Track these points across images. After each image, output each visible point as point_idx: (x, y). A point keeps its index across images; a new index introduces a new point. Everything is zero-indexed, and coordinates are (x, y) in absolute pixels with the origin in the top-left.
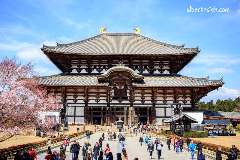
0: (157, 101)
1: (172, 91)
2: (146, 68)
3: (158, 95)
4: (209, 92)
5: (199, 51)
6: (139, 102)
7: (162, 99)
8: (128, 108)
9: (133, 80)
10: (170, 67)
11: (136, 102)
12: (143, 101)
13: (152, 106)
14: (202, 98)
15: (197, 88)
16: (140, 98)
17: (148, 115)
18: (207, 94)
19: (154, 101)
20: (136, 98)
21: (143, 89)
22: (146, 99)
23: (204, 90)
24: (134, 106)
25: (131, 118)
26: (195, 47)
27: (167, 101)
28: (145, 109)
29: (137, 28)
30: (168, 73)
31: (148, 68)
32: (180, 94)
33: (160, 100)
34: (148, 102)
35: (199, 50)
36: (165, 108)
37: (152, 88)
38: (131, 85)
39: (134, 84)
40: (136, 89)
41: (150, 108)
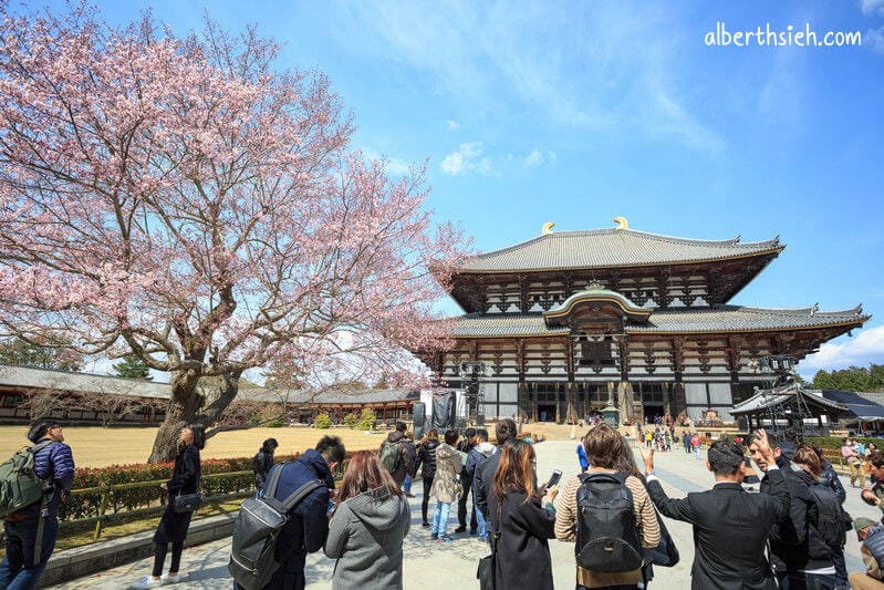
0: (684, 366)
1: (719, 344)
2: (650, 294)
3: (687, 353)
4: (825, 341)
5: (783, 248)
6: (642, 371)
7: (696, 361)
8: (616, 384)
9: (625, 318)
10: (709, 290)
11: (634, 371)
12: (651, 368)
13: (673, 378)
14: (804, 358)
15: (790, 332)
16: (643, 362)
17: (666, 399)
18: (818, 347)
19: (677, 366)
20: (633, 362)
21: (650, 341)
22: (657, 362)
23: (808, 338)
24: (630, 379)
25: (624, 406)
26: (772, 238)
27: (710, 366)
28: (658, 386)
29: (619, 218)
30: (705, 304)
31: (655, 294)
32: (743, 349)
33: (692, 366)
34: (664, 370)
35: (781, 243)
36: (707, 383)
37: (670, 337)
38: (622, 331)
39: (630, 329)
40: (633, 341)
41: (670, 383)
